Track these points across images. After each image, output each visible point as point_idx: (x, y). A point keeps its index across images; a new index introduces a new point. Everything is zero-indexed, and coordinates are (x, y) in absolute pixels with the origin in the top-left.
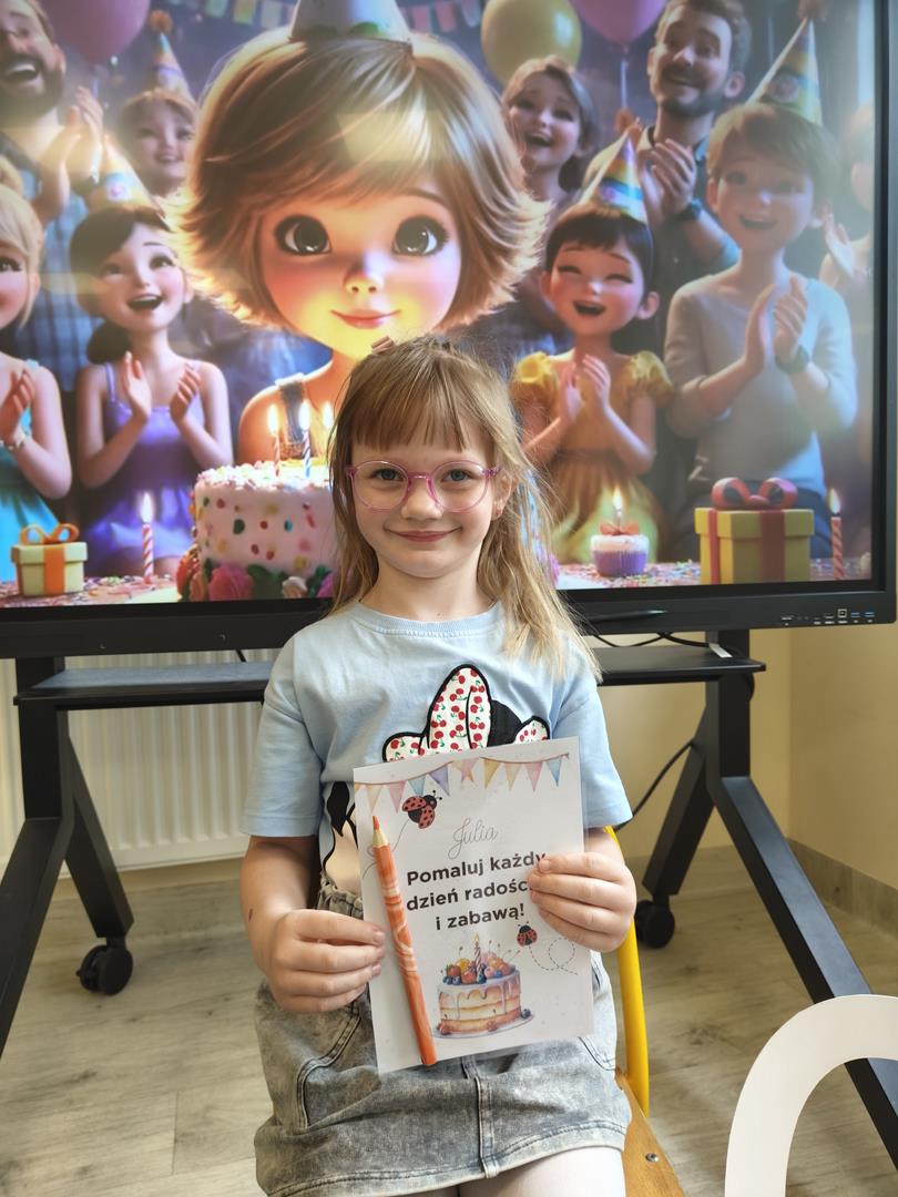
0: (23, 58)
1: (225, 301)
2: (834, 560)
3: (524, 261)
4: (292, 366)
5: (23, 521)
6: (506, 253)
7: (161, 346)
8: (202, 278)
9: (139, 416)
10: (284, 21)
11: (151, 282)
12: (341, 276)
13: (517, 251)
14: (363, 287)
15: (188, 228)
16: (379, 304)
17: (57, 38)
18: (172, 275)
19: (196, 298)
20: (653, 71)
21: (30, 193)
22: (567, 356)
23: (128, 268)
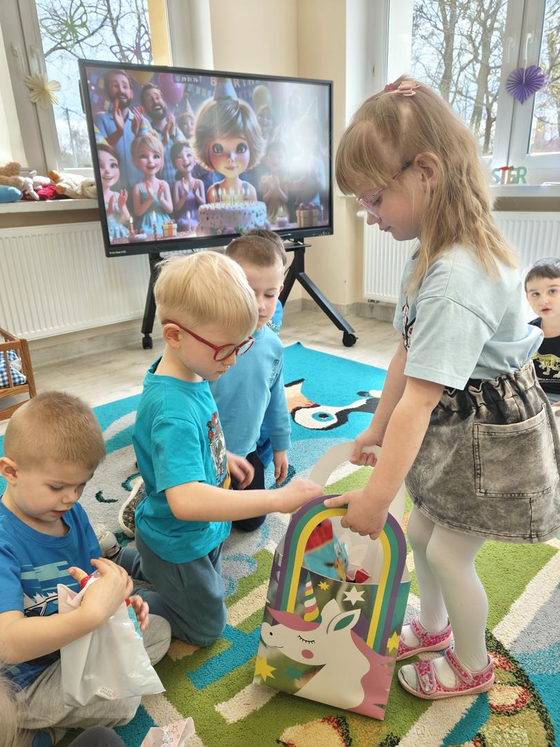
2: (322, 221)
4: (217, 180)
5: (163, 219)
8: (197, 159)
11: (187, 160)
12: (226, 158)
14: (230, 161)
17: (165, 99)
19: (197, 164)
21: (161, 139)
23: (182, 157)
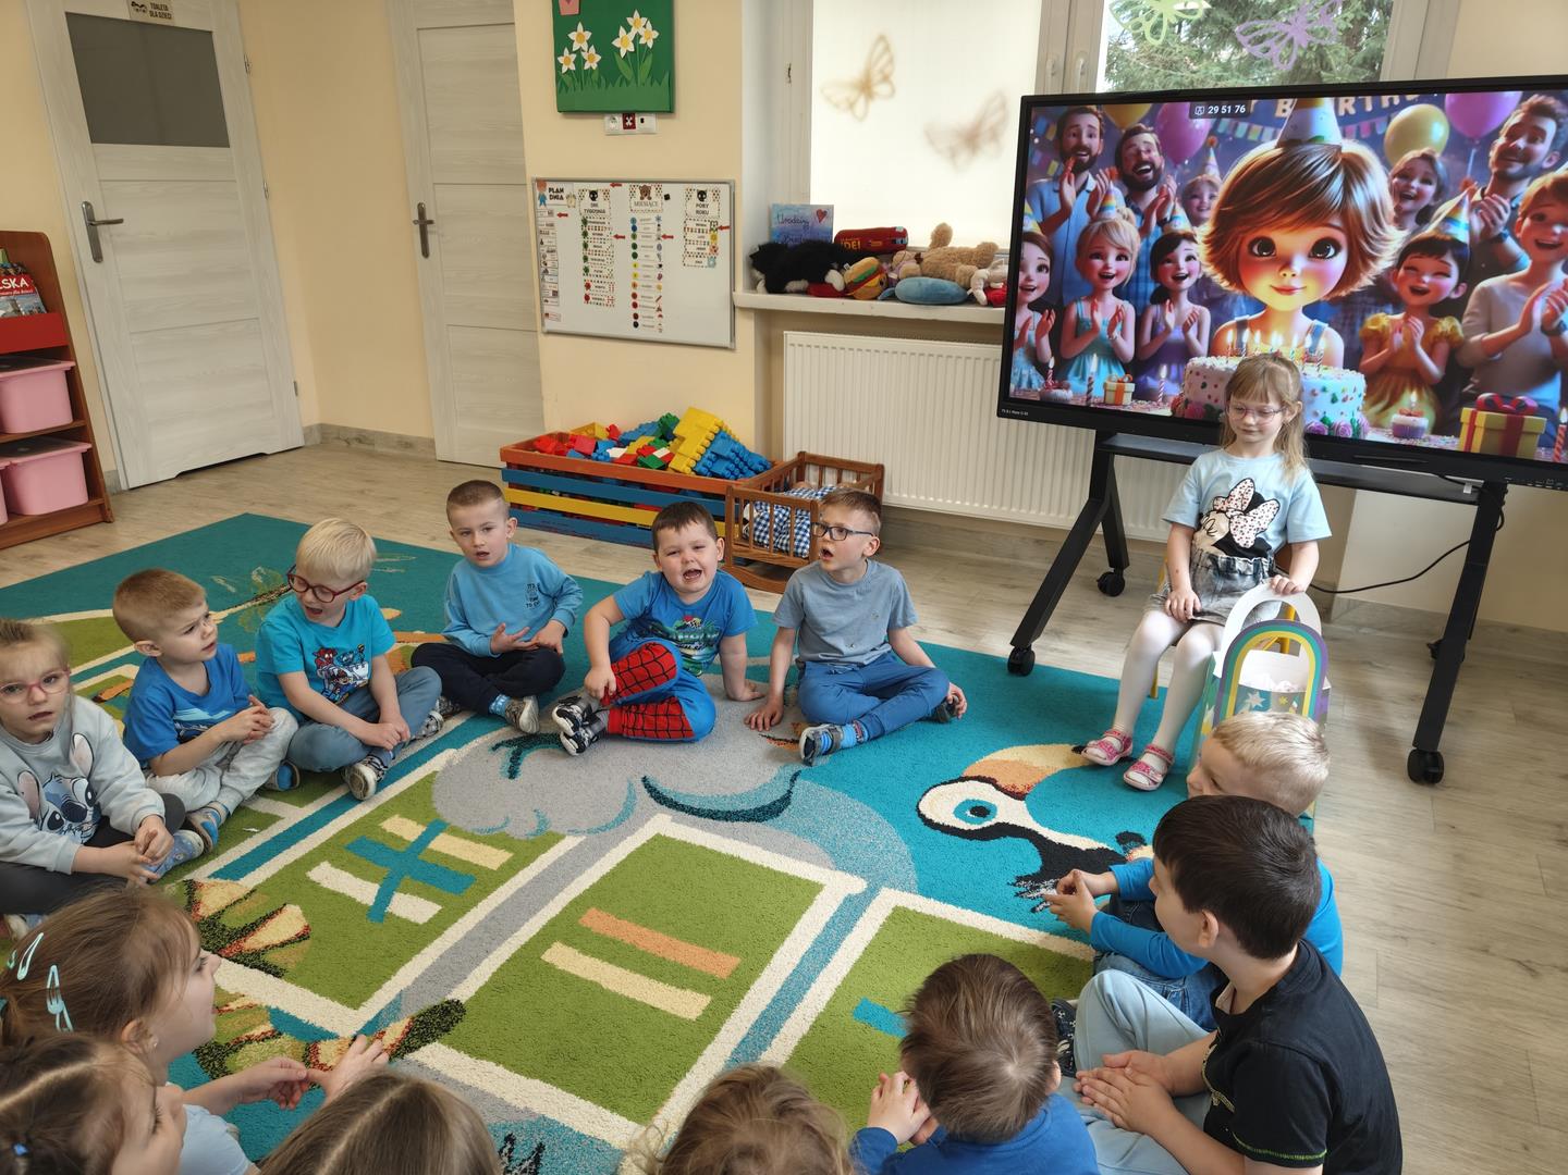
0: (1146, 163)
1: (1218, 278)
2: (1555, 450)
3: (1385, 261)
4: (1245, 311)
5: (1110, 372)
6: (1374, 258)
7: (1184, 297)
8: (1208, 266)
9: (1168, 330)
10: (1274, 137)
11: (1184, 266)
12: (1278, 267)
13: (1381, 258)
14: (1289, 274)
15: (1206, 242)
16: (1295, 283)
17: (1164, 152)
18: (1195, 264)
19: (1204, 276)
20: (1493, 154)
21: (1138, 226)
22: (1399, 316)
23: (1175, 261)
